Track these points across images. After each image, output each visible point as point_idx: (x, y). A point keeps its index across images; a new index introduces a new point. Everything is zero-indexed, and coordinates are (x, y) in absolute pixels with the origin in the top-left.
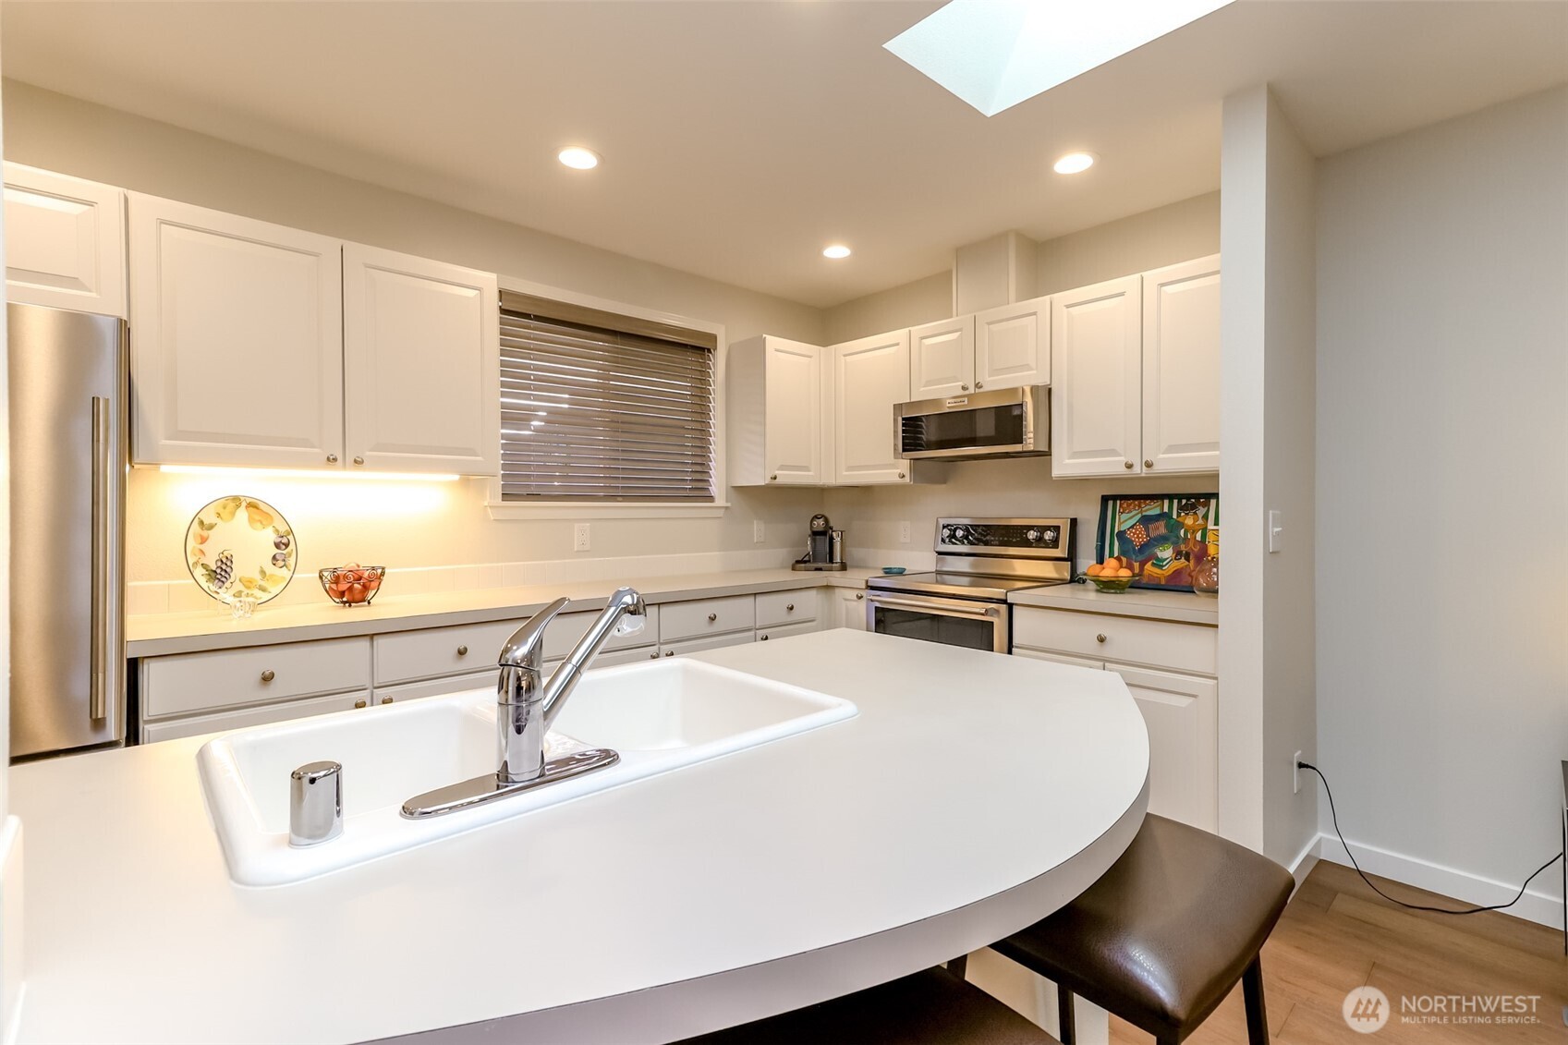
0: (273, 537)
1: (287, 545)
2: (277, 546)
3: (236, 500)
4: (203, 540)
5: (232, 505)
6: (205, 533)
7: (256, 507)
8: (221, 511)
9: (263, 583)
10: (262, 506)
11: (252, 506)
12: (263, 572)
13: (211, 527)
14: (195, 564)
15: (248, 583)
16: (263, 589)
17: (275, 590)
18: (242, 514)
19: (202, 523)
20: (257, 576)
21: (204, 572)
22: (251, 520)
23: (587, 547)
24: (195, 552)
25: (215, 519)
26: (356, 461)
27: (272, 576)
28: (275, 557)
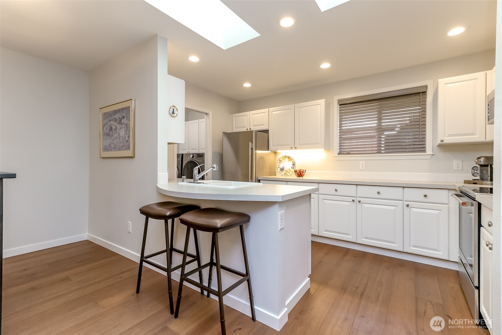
0: (292, 163)
1: (294, 165)
2: (292, 165)
3: (286, 156)
6: (281, 162)
8: (283, 158)
9: (290, 172)
10: (290, 157)
11: (289, 157)
12: (289, 170)
13: (282, 161)
14: (278, 167)
15: (287, 171)
16: (289, 173)
17: (291, 173)
18: (287, 159)
19: (280, 160)
20: (289, 171)
21: (280, 169)
22: (288, 160)
23: (364, 168)
24: (278, 165)
25: (282, 160)
26: (295, 148)
27: (291, 171)
28: (292, 167)
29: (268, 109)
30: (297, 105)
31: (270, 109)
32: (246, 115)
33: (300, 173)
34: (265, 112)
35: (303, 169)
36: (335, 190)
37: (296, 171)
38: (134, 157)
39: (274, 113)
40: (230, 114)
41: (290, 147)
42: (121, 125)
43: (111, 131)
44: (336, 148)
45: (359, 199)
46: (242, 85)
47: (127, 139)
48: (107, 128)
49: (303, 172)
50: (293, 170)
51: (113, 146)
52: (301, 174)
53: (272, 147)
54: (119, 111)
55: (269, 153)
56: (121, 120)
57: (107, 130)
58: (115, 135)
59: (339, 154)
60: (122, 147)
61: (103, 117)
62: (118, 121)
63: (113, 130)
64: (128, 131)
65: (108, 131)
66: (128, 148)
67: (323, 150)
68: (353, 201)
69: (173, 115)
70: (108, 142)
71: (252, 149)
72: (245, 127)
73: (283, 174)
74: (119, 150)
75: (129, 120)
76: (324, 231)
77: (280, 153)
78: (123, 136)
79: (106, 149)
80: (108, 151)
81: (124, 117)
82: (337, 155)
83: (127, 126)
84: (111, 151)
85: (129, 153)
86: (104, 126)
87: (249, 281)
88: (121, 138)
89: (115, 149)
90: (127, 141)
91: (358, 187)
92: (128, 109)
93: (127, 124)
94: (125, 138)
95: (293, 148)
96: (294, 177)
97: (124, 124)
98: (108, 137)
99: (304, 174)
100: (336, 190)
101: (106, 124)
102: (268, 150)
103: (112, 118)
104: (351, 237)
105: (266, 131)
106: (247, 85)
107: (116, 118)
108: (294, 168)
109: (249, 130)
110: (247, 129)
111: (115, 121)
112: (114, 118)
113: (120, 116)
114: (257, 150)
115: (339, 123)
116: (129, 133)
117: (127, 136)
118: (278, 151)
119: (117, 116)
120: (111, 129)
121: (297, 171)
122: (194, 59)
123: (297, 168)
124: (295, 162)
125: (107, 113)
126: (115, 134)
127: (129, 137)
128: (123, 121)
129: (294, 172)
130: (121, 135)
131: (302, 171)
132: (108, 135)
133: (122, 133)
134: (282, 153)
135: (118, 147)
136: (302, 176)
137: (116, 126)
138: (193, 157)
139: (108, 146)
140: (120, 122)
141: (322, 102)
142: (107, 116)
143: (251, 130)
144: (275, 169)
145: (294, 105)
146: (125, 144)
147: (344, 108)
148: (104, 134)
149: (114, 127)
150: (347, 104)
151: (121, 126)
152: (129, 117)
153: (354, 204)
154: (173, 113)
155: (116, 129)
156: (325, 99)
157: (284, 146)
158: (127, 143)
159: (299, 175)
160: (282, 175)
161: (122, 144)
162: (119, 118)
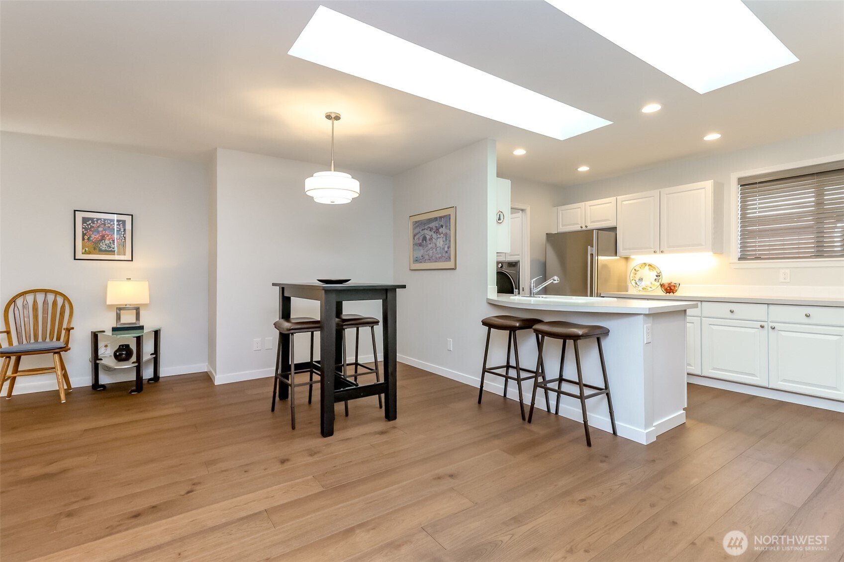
0: (656, 274)
1: (659, 276)
2: (657, 276)
3: (645, 263)
4: (635, 274)
5: (644, 265)
6: (636, 272)
7: (651, 265)
8: (640, 266)
9: (652, 286)
11: (649, 265)
12: (651, 283)
13: (638, 271)
14: (632, 280)
16: (651, 288)
17: (654, 288)
18: (647, 268)
19: (635, 270)
21: (635, 282)
22: (650, 269)
23: (788, 280)
24: (632, 277)
25: (639, 269)
26: (662, 252)
27: (654, 284)
28: (655, 279)
29: (615, 198)
30: (665, 191)
31: (618, 197)
32: (580, 208)
33: (670, 287)
34: (610, 203)
35: (674, 281)
36: (730, 311)
37: (662, 285)
38: (456, 269)
39: (624, 203)
40: (554, 207)
41: (653, 250)
42: (438, 234)
43: (424, 242)
44: (736, 251)
45: (774, 325)
46: (577, 169)
47: (446, 249)
48: (419, 238)
49: (674, 287)
50: (658, 284)
51: (427, 257)
52: (671, 289)
53: (622, 251)
54: (436, 219)
55: (618, 259)
56: (438, 229)
57: (419, 240)
58: (430, 246)
59: (740, 259)
60: (439, 258)
61: (413, 225)
62: (434, 230)
63: (428, 240)
64: (447, 241)
65: (421, 241)
66: (449, 259)
67: (711, 253)
68: (762, 327)
69: (499, 222)
70: (420, 252)
71: (592, 255)
72: (578, 224)
73: (641, 289)
74: (436, 262)
75: (450, 230)
76: (712, 370)
77: (634, 259)
78: (441, 246)
79: (417, 260)
80: (421, 262)
81: (442, 226)
82: (736, 260)
83: (446, 236)
84: (425, 262)
85: (450, 264)
86: (415, 236)
87: (608, 395)
88: (438, 249)
89: (430, 260)
90: (446, 252)
91: (771, 307)
92: (448, 217)
93: (446, 233)
94: (444, 249)
95: (658, 251)
96: (660, 292)
97: (442, 233)
98: (421, 248)
99: (677, 289)
100: (732, 312)
101: (417, 234)
102: (616, 254)
103: (426, 227)
104: (758, 379)
105: (614, 229)
106: (583, 169)
107: (431, 227)
108: (660, 281)
109: (584, 228)
110: (581, 227)
111: (430, 230)
112: (430, 228)
113: (437, 225)
114: (600, 256)
115: (740, 213)
116: (450, 243)
117: (446, 246)
118: (632, 257)
119: (433, 225)
120: (425, 239)
121: (664, 286)
122: (520, 152)
123: (665, 280)
124: (660, 272)
125: (419, 221)
126: (430, 244)
127: (449, 247)
128: (441, 230)
129: (660, 286)
130: (438, 245)
131: (672, 284)
132: (420, 245)
133: (440, 243)
134: (637, 259)
135: (433, 258)
136: (673, 293)
137: (432, 235)
138: (502, 267)
139: (421, 258)
140: (437, 231)
141: (708, 185)
142: (417, 224)
143: (589, 228)
144: (626, 282)
145: (658, 191)
146: (444, 255)
147: (748, 189)
148: (415, 245)
149: (428, 237)
150: (756, 183)
151: (439, 236)
152: (450, 226)
153: (764, 332)
154: (499, 219)
155: (431, 239)
156: (713, 181)
157: (642, 249)
158: (447, 254)
159: (669, 291)
160: (640, 291)
161: (440, 255)
162: (436, 227)
